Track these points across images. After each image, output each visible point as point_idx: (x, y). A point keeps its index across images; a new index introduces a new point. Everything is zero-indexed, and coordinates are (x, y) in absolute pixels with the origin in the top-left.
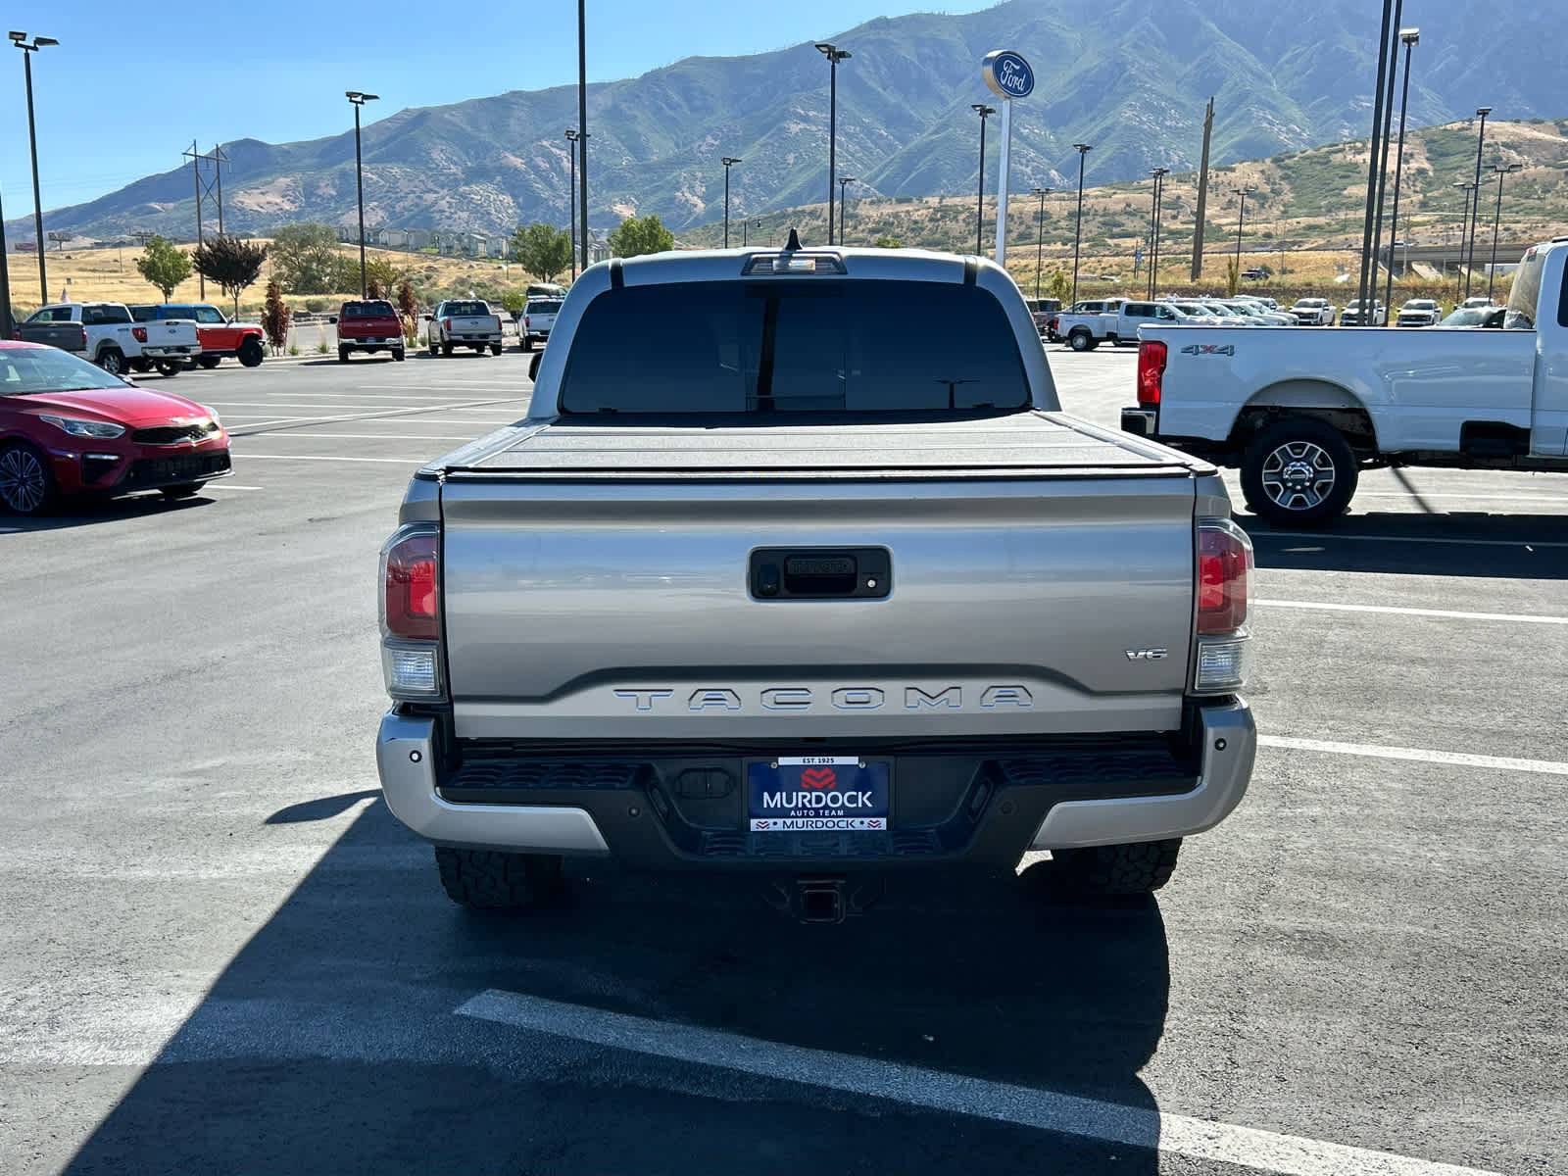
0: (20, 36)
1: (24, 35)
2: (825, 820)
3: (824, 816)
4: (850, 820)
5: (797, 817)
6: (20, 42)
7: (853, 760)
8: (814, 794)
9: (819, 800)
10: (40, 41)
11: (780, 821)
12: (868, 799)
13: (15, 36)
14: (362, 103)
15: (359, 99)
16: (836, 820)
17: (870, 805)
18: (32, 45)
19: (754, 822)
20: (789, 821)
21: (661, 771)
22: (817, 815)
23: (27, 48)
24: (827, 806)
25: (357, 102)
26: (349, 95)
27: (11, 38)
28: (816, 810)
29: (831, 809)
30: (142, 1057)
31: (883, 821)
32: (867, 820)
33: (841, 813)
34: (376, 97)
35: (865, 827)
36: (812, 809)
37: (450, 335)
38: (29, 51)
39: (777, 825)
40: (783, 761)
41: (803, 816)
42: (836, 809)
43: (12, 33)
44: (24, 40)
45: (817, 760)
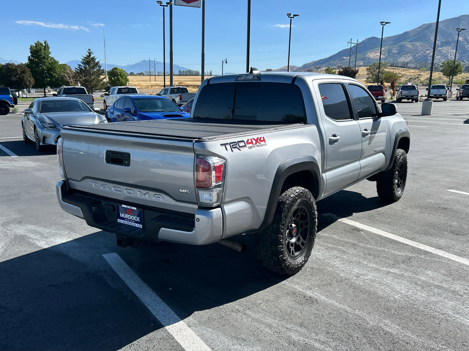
0: (289, 15)
1: (290, 14)
2: (131, 223)
3: (131, 222)
4: (135, 224)
5: (126, 220)
6: (290, 16)
7: (135, 208)
8: (129, 215)
9: (130, 217)
10: (294, 15)
11: (123, 221)
12: (139, 219)
13: (288, 15)
14: (385, 25)
15: (384, 24)
16: (133, 223)
17: (139, 221)
18: (293, 17)
19: (118, 220)
20: (124, 221)
21: (103, 203)
22: (130, 221)
23: (291, 17)
24: (131, 219)
25: (383, 25)
26: (381, 23)
27: (287, 15)
28: (130, 219)
29: (132, 220)
30: (46, 247)
31: (141, 225)
32: (138, 225)
33: (134, 222)
34: (389, 23)
35: (138, 226)
36: (129, 219)
37: (401, 96)
38: (292, 18)
39: (122, 221)
40: (123, 206)
41: (127, 221)
42: (133, 220)
43: (288, 14)
44: (290, 15)
45: (129, 207)
